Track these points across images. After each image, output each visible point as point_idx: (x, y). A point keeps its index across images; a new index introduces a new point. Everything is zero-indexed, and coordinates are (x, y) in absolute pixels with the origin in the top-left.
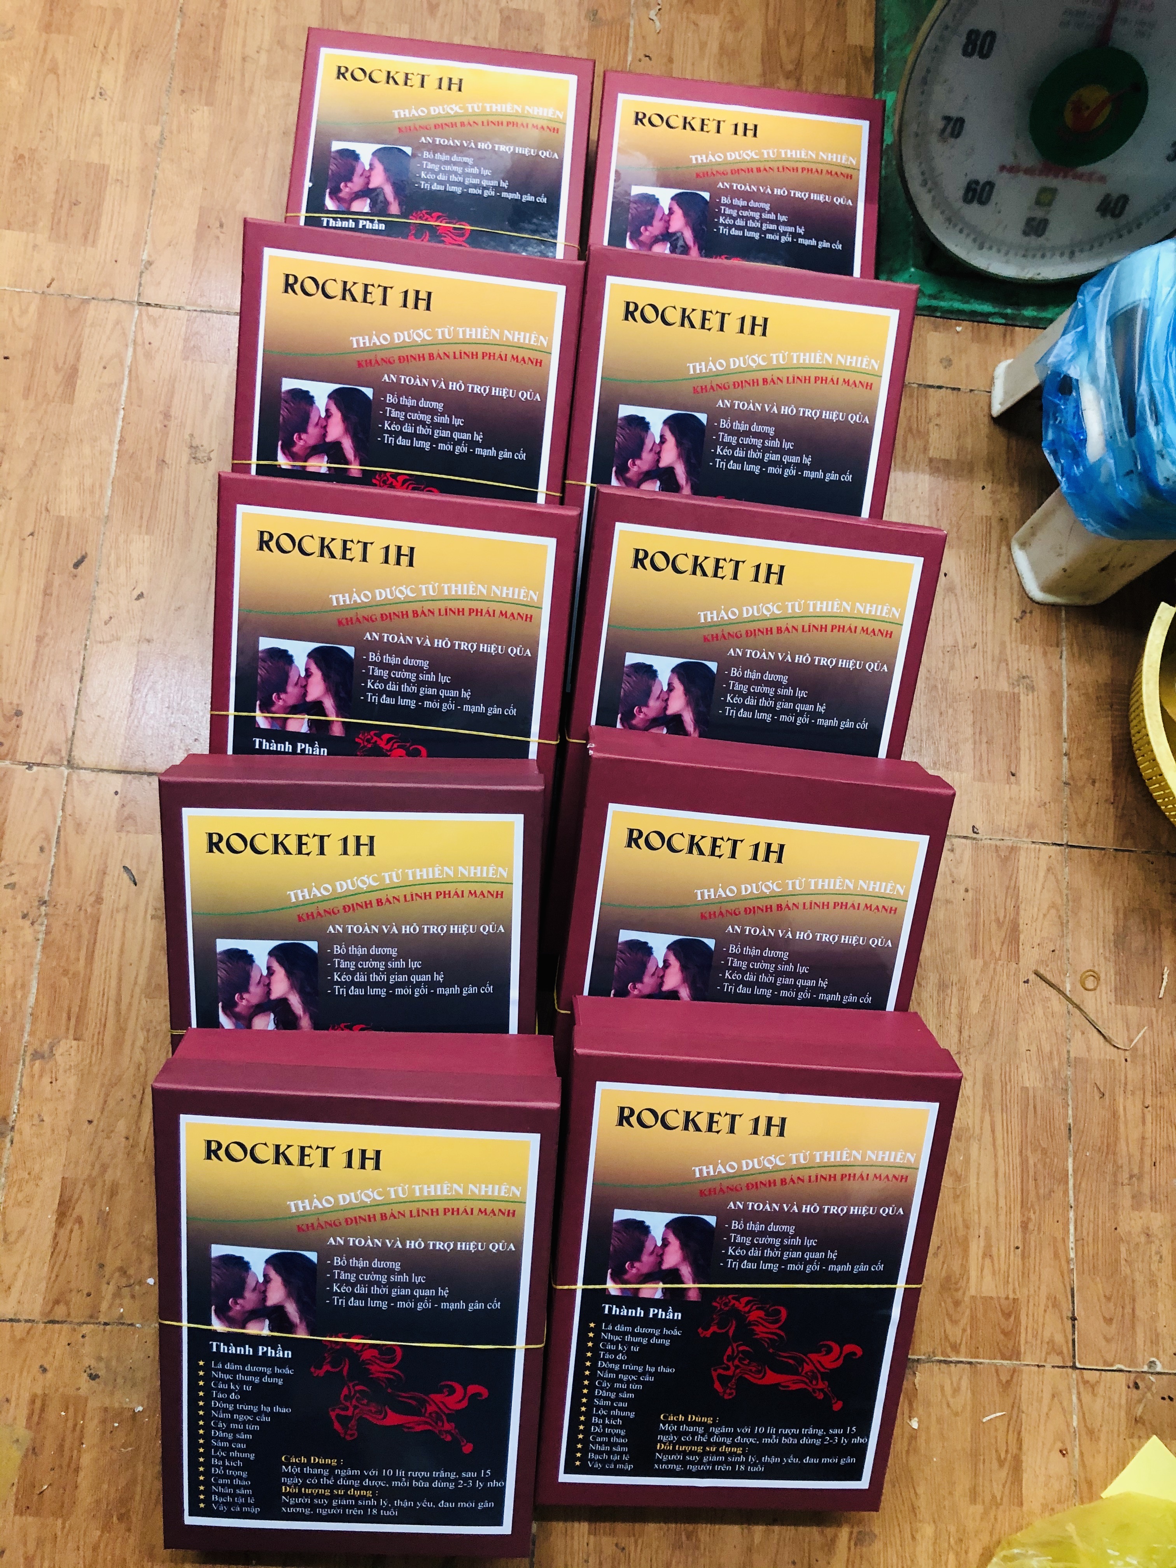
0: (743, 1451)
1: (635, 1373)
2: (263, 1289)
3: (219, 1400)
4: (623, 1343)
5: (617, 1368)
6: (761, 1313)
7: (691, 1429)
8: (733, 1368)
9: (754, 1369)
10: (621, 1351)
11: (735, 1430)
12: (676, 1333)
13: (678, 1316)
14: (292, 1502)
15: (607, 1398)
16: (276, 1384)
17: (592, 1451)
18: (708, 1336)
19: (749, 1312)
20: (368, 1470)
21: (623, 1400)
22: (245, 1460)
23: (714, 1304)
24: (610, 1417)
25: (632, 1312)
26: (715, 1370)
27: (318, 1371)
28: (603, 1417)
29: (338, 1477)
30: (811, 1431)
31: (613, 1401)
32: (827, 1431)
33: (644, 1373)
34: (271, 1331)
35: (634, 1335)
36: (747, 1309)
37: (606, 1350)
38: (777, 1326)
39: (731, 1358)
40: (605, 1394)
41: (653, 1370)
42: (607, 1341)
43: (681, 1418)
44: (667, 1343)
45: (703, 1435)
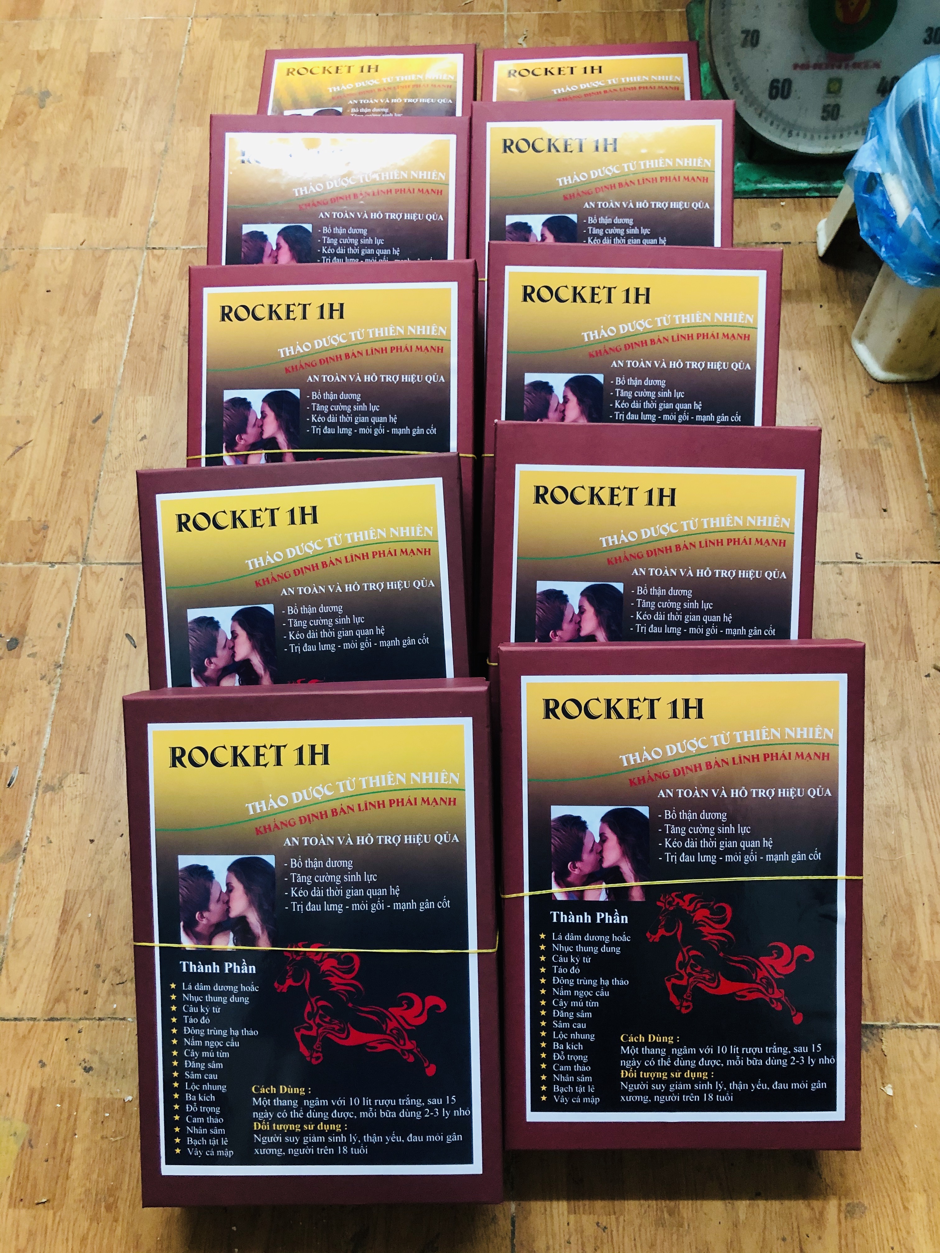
0: (709, 1075)
1: (589, 988)
2: (226, 898)
3: (190, 1025)
4: (575, 954)
5: (571, 983)
6: (706, 912)
7: (653, 1051)
8: (686, 977)
9: (708, 977)
10: (573, 964)
11: (698, 1051)
12: (625, 939)
13: (625, 919)
14: (264, 1142)
15: (565, 1020)
16: (242, 1003)
17: (557, 1083)
18: (657, 940)
19: (694, 911)
20: (336, 1099)
21: (581, 1020)
22: (217, 1093)
23: (658, 903)
24: (571, 1041)
25: (579, 919)
26: (669, 980)
27: (281, 987)
28: (563, 1042)
29: (306, 1109)
30: (775, 1050)
31: (571, 1022)
32: (791, 1049)
33: (599, 987)
34: (236, 945)
35: (584, 944)
36: (691, 908)
37: (559, 964)
38: (725, 925)
39: (683, 965)
40: (562, 1014)
41: (607, 983)
42: (559, 953)
43: (642, 1039)
44: (618, 951)
45: (665, 1058)
